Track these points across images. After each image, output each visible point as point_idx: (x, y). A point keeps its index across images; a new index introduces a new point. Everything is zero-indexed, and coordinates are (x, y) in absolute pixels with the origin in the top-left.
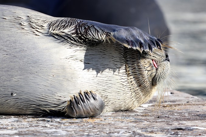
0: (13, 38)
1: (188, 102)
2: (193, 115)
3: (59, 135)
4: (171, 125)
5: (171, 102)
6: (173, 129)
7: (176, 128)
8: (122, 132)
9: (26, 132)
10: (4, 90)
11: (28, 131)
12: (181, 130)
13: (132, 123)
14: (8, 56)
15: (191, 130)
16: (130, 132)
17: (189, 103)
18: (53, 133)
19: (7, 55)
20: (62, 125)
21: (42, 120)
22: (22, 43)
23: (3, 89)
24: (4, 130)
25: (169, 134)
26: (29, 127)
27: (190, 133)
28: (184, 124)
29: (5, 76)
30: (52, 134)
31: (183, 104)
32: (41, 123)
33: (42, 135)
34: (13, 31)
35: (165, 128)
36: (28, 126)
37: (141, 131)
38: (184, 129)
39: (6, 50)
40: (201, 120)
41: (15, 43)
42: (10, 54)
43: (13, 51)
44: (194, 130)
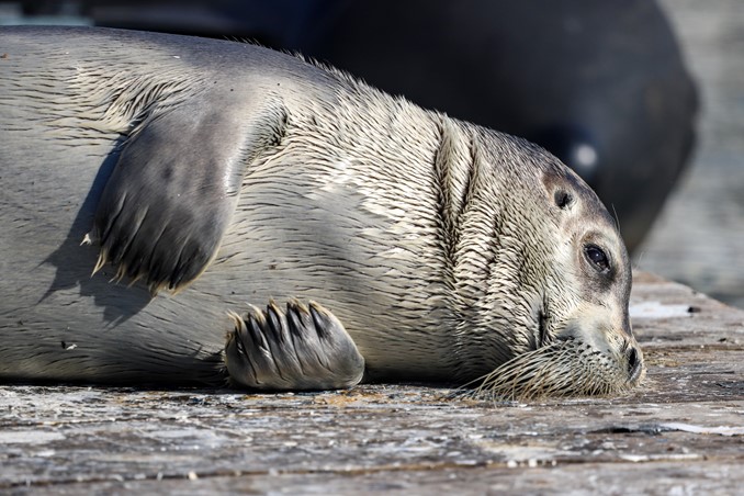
0: (37, 161)
1: (724, 340)
2: (706, 382)
3: (196, 447)
4: (602, 416)
5: (665, 338)
6: (596, 429)
7: (609, 427)
8: (416, 439)
9: (90, 439)
10: (36, 331)
11: (100, 434)
12: (621, 435)
13: (472, 410)
14: (30, 225)
15: (657, 434)
16: (438, 441)
17: (725, 342)
18: (179, 441)
19: (28, 222)
20: (232, 415)
21: (175, 399)
22: (64, 179)
23: (34, 328)
24: (23, 430)
25: (566, 448)
26: (117, 420)
27: (641, 445)
28: (645, 414)
29: (34, 287)
30: (173, 447)
31: (699, 347)
32: (168, 407)
33: (135, 450)
34: (35, 132)
35: (571, 427)
36: (113, 419)
37: (481, 436)
38: (633, 431)
39: (21, 204)
40: (716, 399)
41: (43, 177)
42: (36, 218)
43: (41, 208)
44: (665, 434)
